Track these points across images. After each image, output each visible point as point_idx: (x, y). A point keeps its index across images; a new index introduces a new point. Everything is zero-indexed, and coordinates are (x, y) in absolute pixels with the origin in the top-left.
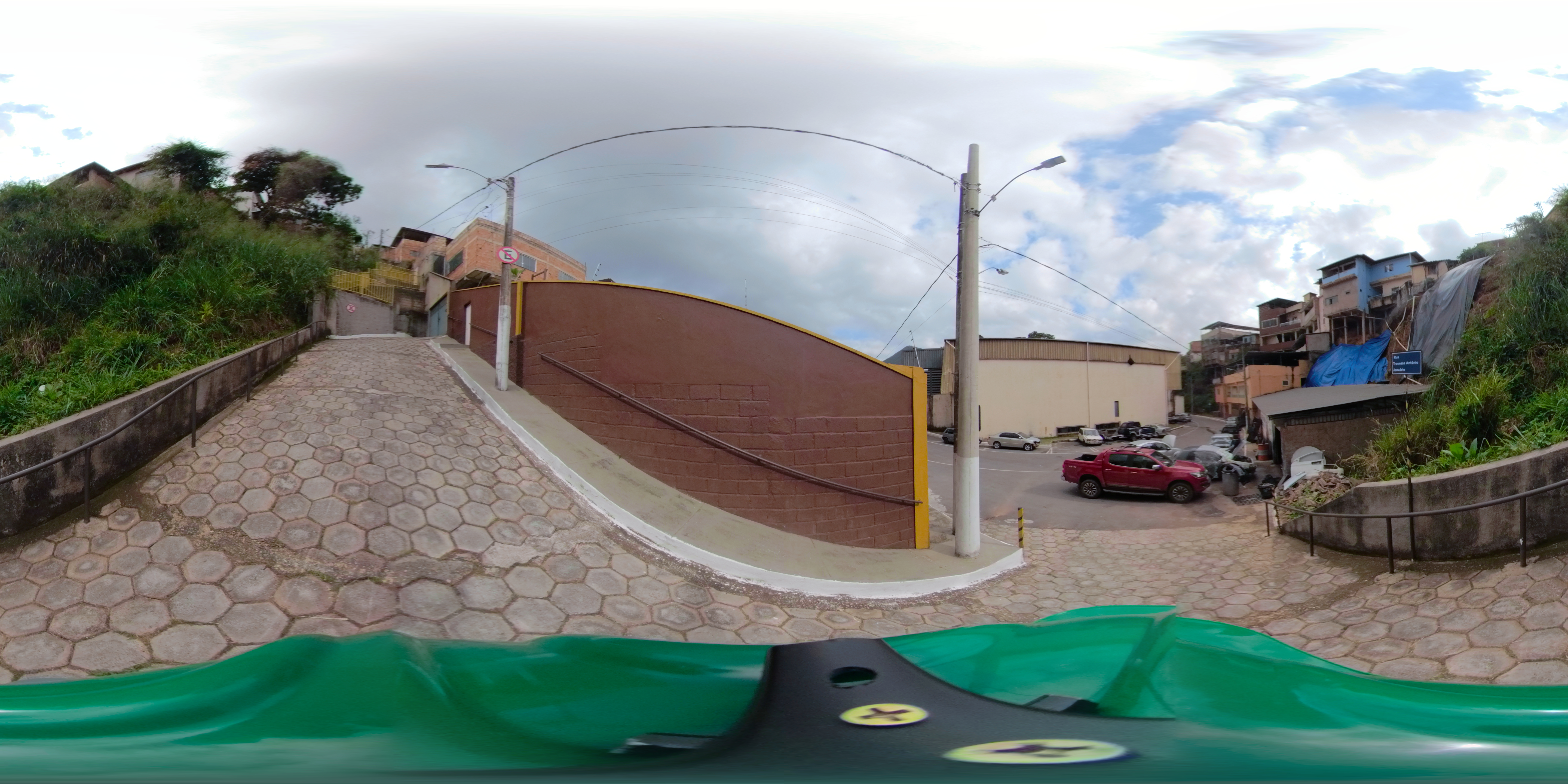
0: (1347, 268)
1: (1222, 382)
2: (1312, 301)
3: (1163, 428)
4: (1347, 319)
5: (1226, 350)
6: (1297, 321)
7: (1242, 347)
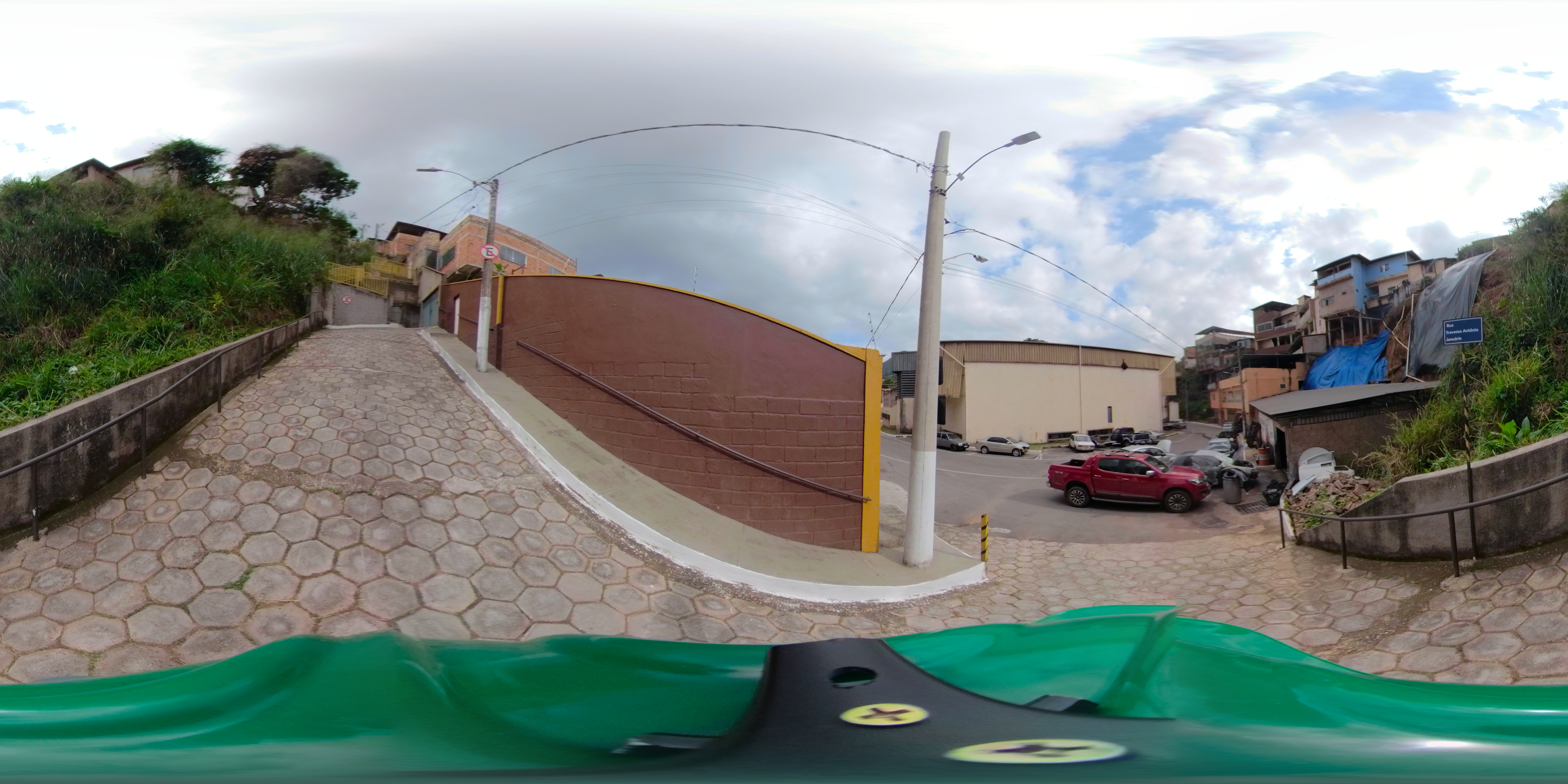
0: (1342, 268)
1: (1217, 387)
2: (1307, 304)
3: (1157, 434)
4: (1344, 320)
5: (1220, 355)
6: (1292, 324)
7: (1237, 352)
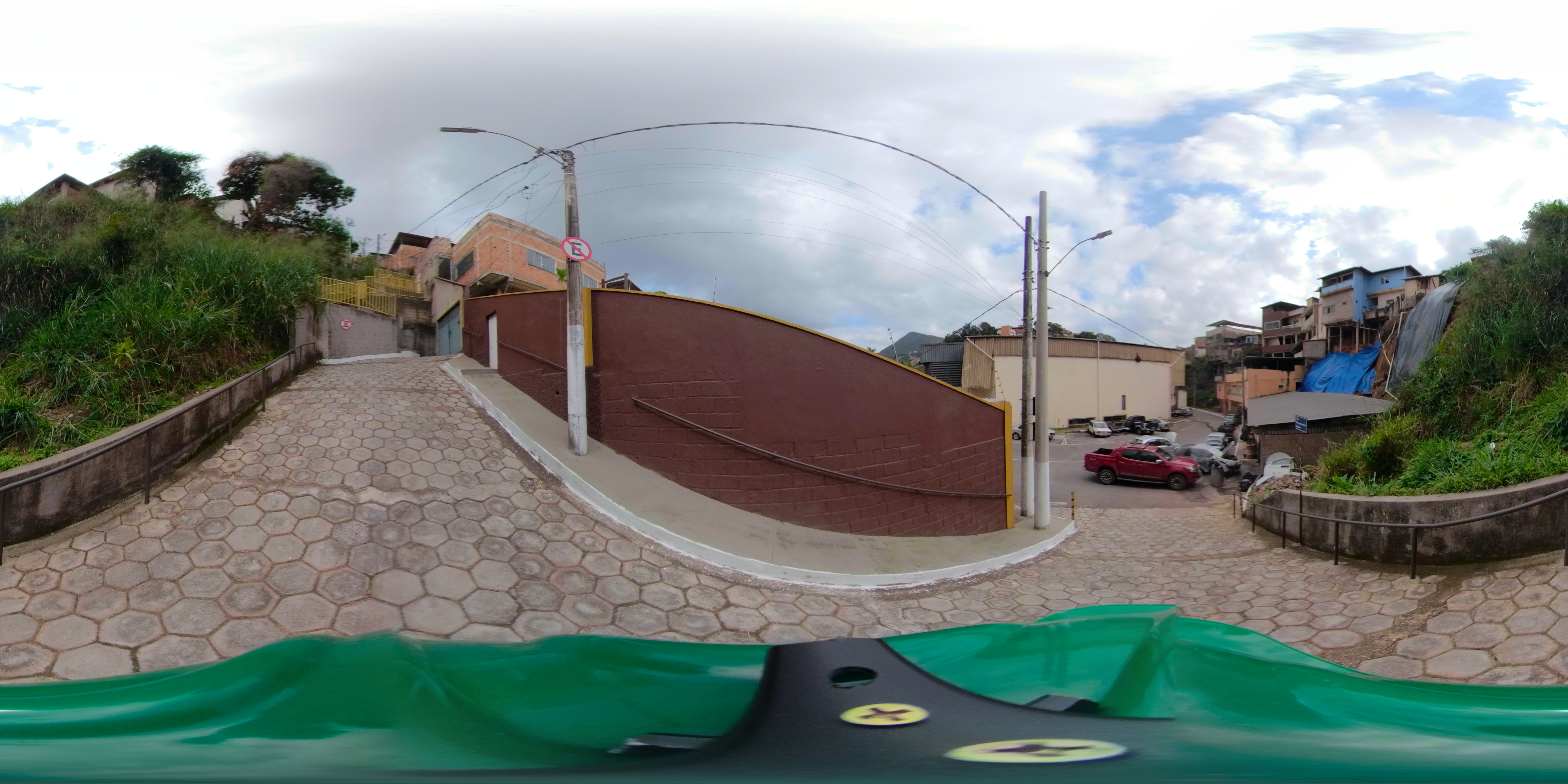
0: (1347, 278)
1: (1223, 380)
2: (1313, 307)
3: (1165, 423)
4: (1343, 328)
5: (1229, 348)
6: (1298, 325)
7: (1245, 347)
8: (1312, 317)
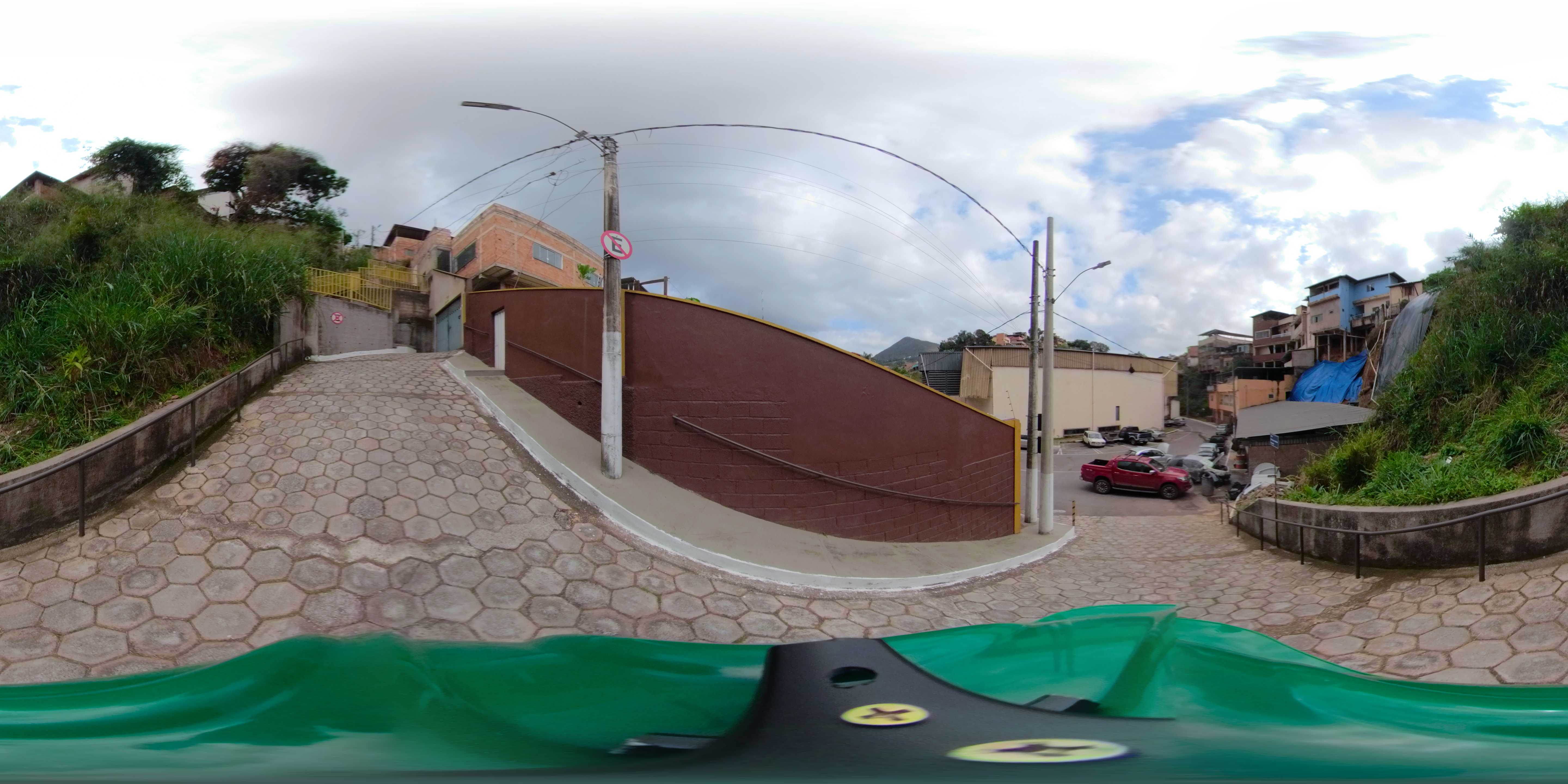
0: (1331, 287)
1: (1215, 390)
2: (1301, 316)
3: (1158, 433)
4: (1331, 337)
5: (1221, 357)
6: (1288, 334)
7: (1236, 356)
8: (1301, 326)
